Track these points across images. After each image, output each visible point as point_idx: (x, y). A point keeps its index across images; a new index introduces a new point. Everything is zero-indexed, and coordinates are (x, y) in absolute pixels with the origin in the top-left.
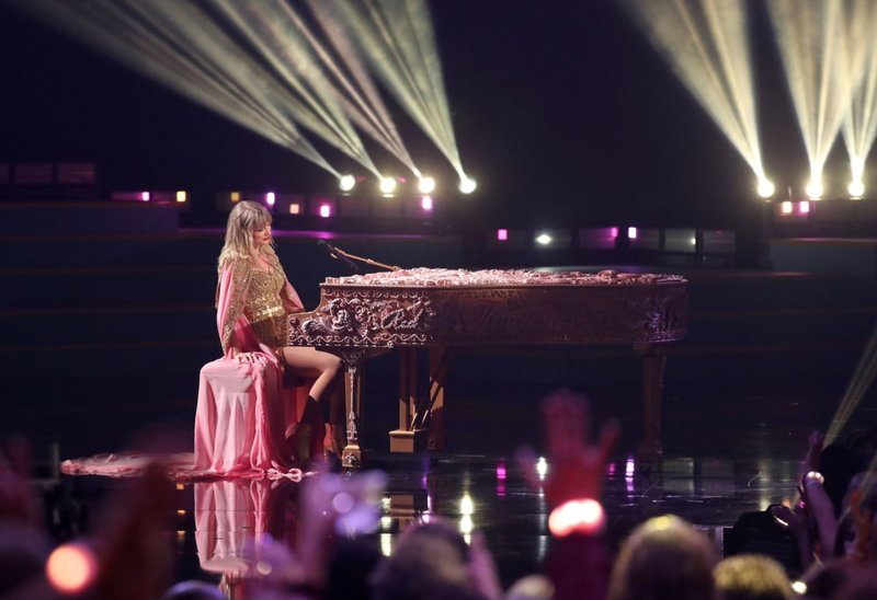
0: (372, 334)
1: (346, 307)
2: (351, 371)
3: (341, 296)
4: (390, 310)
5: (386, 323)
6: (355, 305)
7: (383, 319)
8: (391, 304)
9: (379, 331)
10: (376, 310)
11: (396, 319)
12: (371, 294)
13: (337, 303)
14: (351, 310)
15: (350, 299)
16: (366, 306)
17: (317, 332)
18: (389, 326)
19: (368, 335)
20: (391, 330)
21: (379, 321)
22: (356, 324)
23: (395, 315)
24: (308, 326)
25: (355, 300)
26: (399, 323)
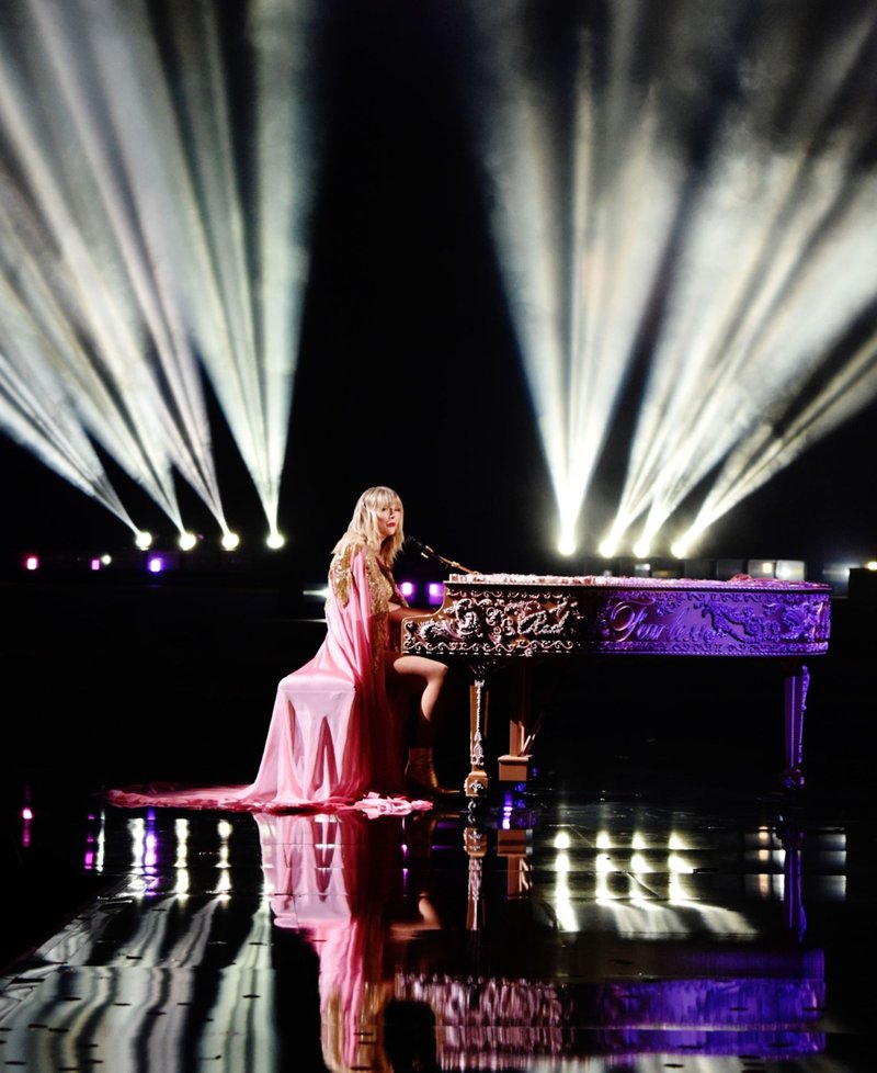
0: (506, 640)
1: (475, 609)
2: (478, 684)
3: (469, 596)
4: (528, 613)
5: (525, 626)
6: (486, 606)
7: (520, 623)
8: (530, 606)
9: (516, 636)
10: (511, 612)
11: (537, 623)
12: (505, 594)
13: (465, 604)
14: (481, 613)
15: (479, 599)
16: (499, 607)
17: (440, 639)
18: (528, 631)
19: (502, 642)
20: (530, 636)
21: (515, 626)
22: (487, 629)
23: (535, 618)
24: (428, 632)
25: (487, 601)
26: (540, 627)
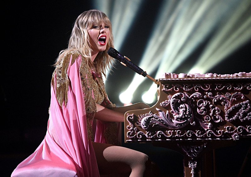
0: (215, 126)
1: (187, 101)
2: (192, 166)
3: (181, 91)
4: (233, 103)
5: (231, 114)
6: (196, 99)
7: (226, 112)
8: (234, 96)
9: (223, 123)
10: (218, 103)
11: (242, 111)
12: (213, 87)
13: (178, 97)
14: (193, 104)
15: (190, 93)
16: (207, 99)
17: (157, 128)
18: (234, 118)
19: (211, 128)
20: (236, 123)
21: (222, 114)
22: (198, 118)
23: (240, 107)
24: (147, 122)
25: (197, 94)
26: (245, 114)
